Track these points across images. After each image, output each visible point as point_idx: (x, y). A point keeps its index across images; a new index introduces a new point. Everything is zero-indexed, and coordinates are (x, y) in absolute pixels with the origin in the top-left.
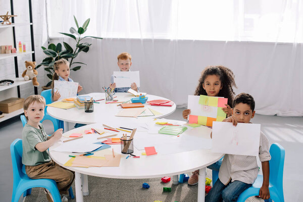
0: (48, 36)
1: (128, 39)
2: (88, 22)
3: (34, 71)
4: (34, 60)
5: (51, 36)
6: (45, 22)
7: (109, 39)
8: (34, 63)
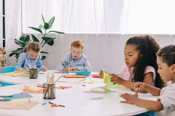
0: (22, 32)
1: (86, 34)
2: (53, 19)
3: (3, 55)
4: (4, 46)
5: (24, 32)
6: (20, 21)
7: (70, 35)
8: (4, 49)
